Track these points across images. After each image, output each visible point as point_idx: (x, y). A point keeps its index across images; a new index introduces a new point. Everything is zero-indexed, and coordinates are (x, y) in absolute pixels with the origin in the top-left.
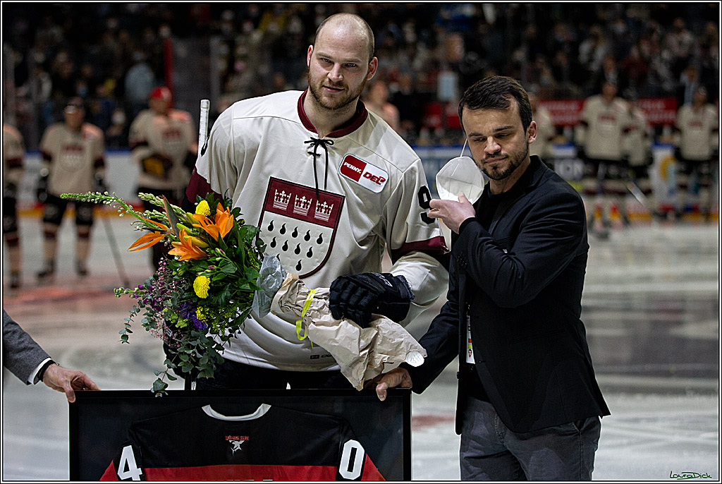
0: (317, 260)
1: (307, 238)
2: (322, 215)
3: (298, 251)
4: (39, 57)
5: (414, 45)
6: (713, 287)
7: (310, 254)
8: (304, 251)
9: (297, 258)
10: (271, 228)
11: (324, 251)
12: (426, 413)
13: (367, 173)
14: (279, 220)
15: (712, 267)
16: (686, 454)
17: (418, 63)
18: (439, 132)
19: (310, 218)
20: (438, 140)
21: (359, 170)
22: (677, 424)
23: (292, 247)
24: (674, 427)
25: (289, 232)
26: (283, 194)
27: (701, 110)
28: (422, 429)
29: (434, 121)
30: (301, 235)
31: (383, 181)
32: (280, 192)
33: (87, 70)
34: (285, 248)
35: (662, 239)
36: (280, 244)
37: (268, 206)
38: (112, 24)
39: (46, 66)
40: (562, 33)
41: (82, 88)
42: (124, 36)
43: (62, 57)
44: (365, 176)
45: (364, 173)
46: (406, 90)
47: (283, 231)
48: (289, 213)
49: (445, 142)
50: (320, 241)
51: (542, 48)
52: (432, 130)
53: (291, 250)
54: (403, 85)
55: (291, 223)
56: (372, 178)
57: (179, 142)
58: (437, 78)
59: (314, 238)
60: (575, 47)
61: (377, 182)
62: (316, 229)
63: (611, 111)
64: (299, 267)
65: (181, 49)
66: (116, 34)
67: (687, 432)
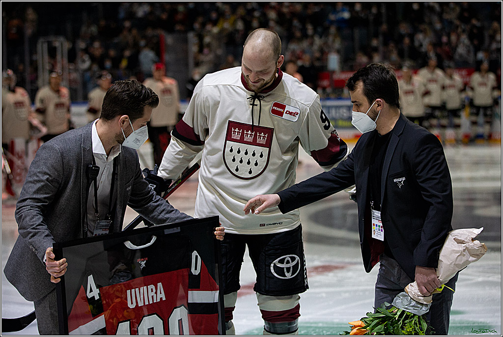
0: (261, 167)
1: (254, 155)
2: (261, 140)
3: (249, 163)
4: (82, 45)
5: (312, 37)
6: (498, 184)
7: (256, 164)
8: (253, 162)
9: (249, 167)
10: (231, 151)
11: (264, 162)
12: (327, 264)
13: (287, 111)
14: (236, 146)
15: (497, 172)
16: (487, 288)
17: (315, 47)
18: (329, 90)
19: (254, 143)
20: (328, 95)
21: (282, 110)
22: (481, 269)
23: (245, 161)
24: (479, 272)
25: (243, 152)
26: (237, 130)
27: (486, 75)
28: (325, 273)
29: (325, 83)
30: (250, 153)
31: (297, 114)
32: (235, 129)
33: (112, 53)
34: (241, 162)
35: (465, 155)
36: (238, 160)
37: (229, 138)
38: (127, 24)
39: (86, 51)
40: (404, 28)
41: (108, 64)
42: (134, 32)
43: (97, 44)
44: (286, 113)
45: (285, 112)
46: (307, 64)
47: (239, 152)
48: (241, 141)
49: (332, 96)
50: (261, 156)
51: (392, 38)
52: (324, 89)
53: (245, 162)
54: (306, 61)
55: (243, 147)
56: (291, 113)
57: (170, 97)
58: (327, 56)
59: (258, 155)
60: (412, 37)
61: (294, 115)
62: (258, 150)
63: (435, 76)
64: (250, 172)
65: (169, 40)
66: (130, 30)
67: (488, 275)
